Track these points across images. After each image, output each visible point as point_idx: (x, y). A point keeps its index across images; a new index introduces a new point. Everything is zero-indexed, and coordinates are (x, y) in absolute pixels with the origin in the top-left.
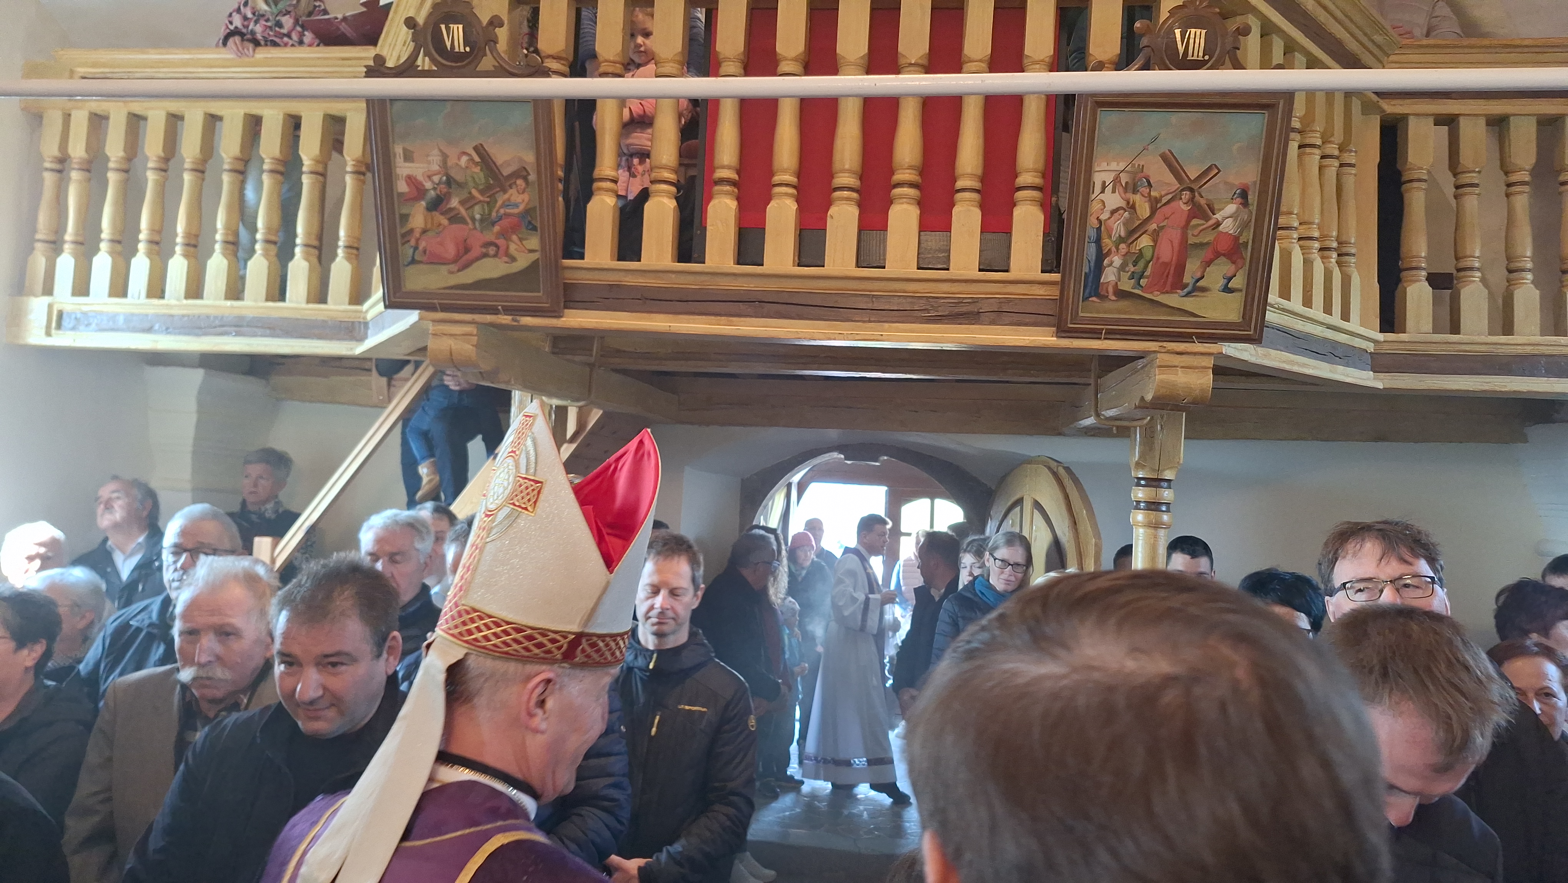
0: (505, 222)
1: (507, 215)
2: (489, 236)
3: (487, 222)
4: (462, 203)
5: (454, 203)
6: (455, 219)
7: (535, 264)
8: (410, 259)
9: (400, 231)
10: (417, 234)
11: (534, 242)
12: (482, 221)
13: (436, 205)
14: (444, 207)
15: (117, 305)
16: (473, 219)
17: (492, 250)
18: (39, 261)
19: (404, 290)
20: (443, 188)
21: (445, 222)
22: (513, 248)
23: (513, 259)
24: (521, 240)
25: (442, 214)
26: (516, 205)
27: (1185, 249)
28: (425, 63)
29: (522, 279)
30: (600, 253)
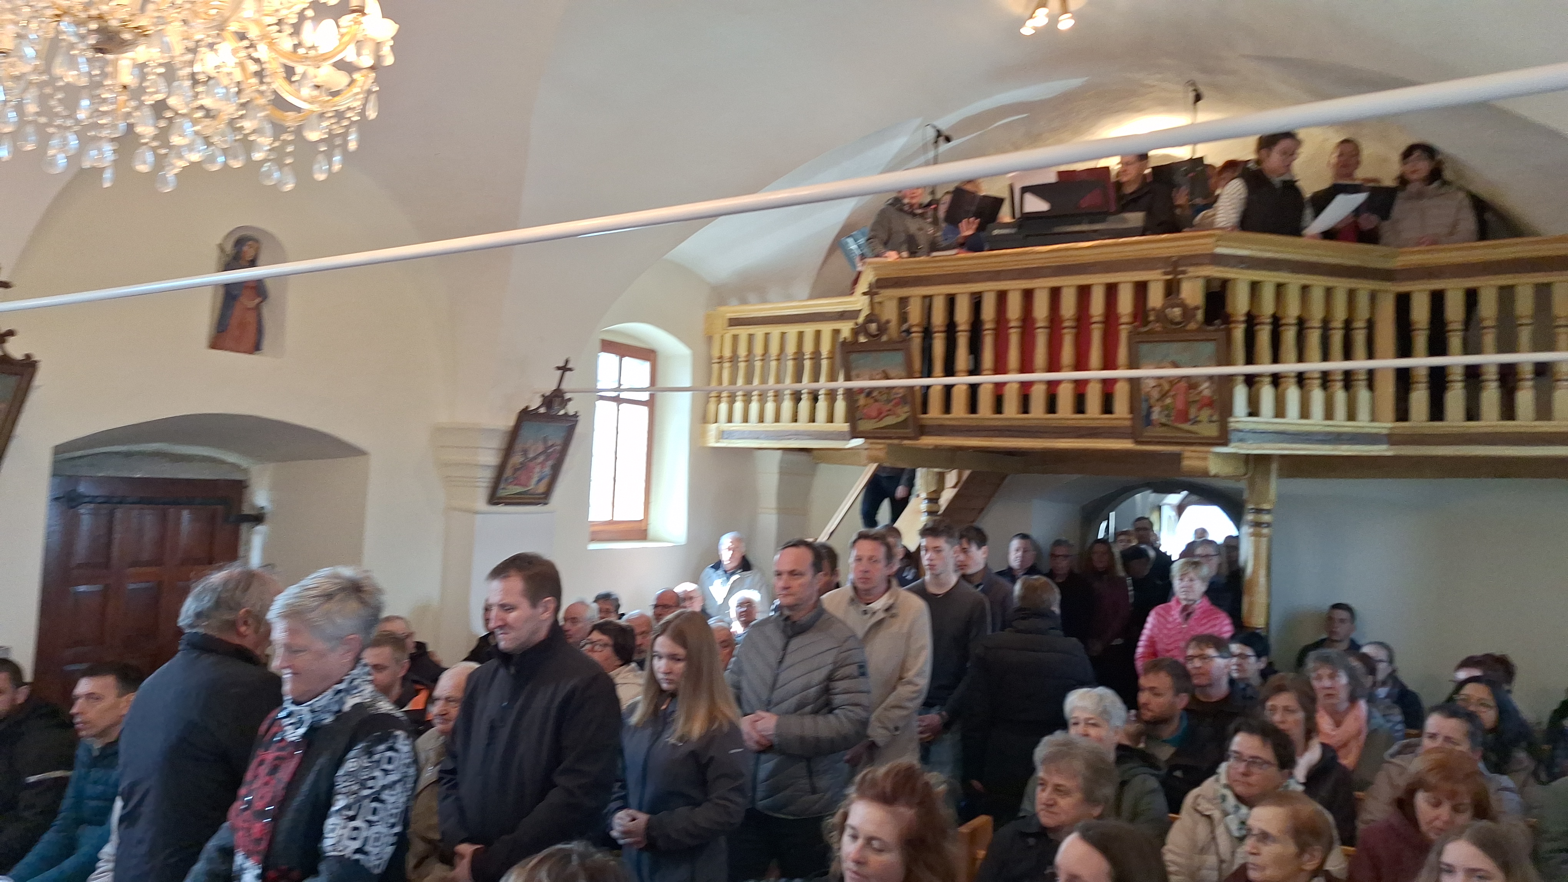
0: (895, 402)
1: (895, 398)
2: (889, 407)
3: (889, 401)
4: (879, 395)
6: (876, 401)
7: (907, 418)
8: (860, 416)
9: (856, 406)
10: (861, 409)
11: (906, 408)
12: (885, 402)
13: (867, 397)
14: (872, 397)
15: (745, 426)
16: (882, 401)
17: (891, 412)
18: (712, 406)
19: (857, 430)
21: (872, 403)
22: (898, 412)
23: (898, 416)
24: (901, 408)
25: (871, 400)
27: (1188, 404)
28: (862, 339)
29: (903, 424)
30: (935, 411)
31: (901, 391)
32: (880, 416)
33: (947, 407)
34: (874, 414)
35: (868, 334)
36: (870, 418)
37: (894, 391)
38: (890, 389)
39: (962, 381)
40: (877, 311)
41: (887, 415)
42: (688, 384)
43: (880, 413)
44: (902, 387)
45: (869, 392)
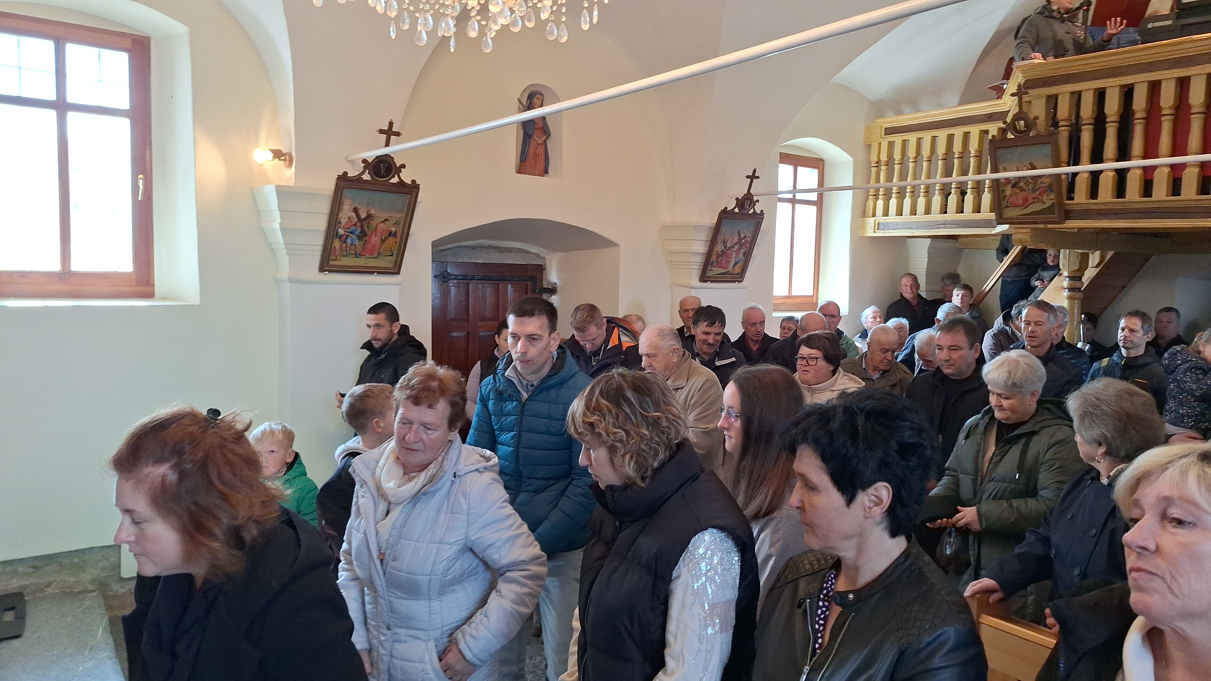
0: (1040, 190)
1: (1042, 187)
2: (1035, 195)
3: (1034, 190)
4: (1024, 184)
5: (1022, 184)
6: (1022, 190)
7: (1053, 204)
8: (1005, 205)
9: (1001, 197)
10: (1008, 196)
11: (1052, 196)
12: (1032, 190)
13: (1014, 186)
14: (1018, 186)
15: (899, 219)
16: (1029, 189)
17: (1036, 200)
18: (870, 203)
19: (1003, 217)
20: (1018, 180)
21: (1018, 191)
22: (1044, 199)
23: (1045, 203)
24: (1047, 195)
25: (1018, 188)
26: (1045, 183)
28: (1010, 136)
29: (1049, 210)
30: (1081, 196)
31: (1049, 179)
32: (1025, 203)
33: (1094, 192)
34: (1020, 201)
35: (1015, 130)
36: (1015, 206)
37: (1040, 181)
38: (1035, 178)
39: (1109, 166)
40: (1025, 109)
41: (1034, 202)
42: (850, 183)
43: (1027, 201)
44: (1050, 176)
45: (1016, 183)
